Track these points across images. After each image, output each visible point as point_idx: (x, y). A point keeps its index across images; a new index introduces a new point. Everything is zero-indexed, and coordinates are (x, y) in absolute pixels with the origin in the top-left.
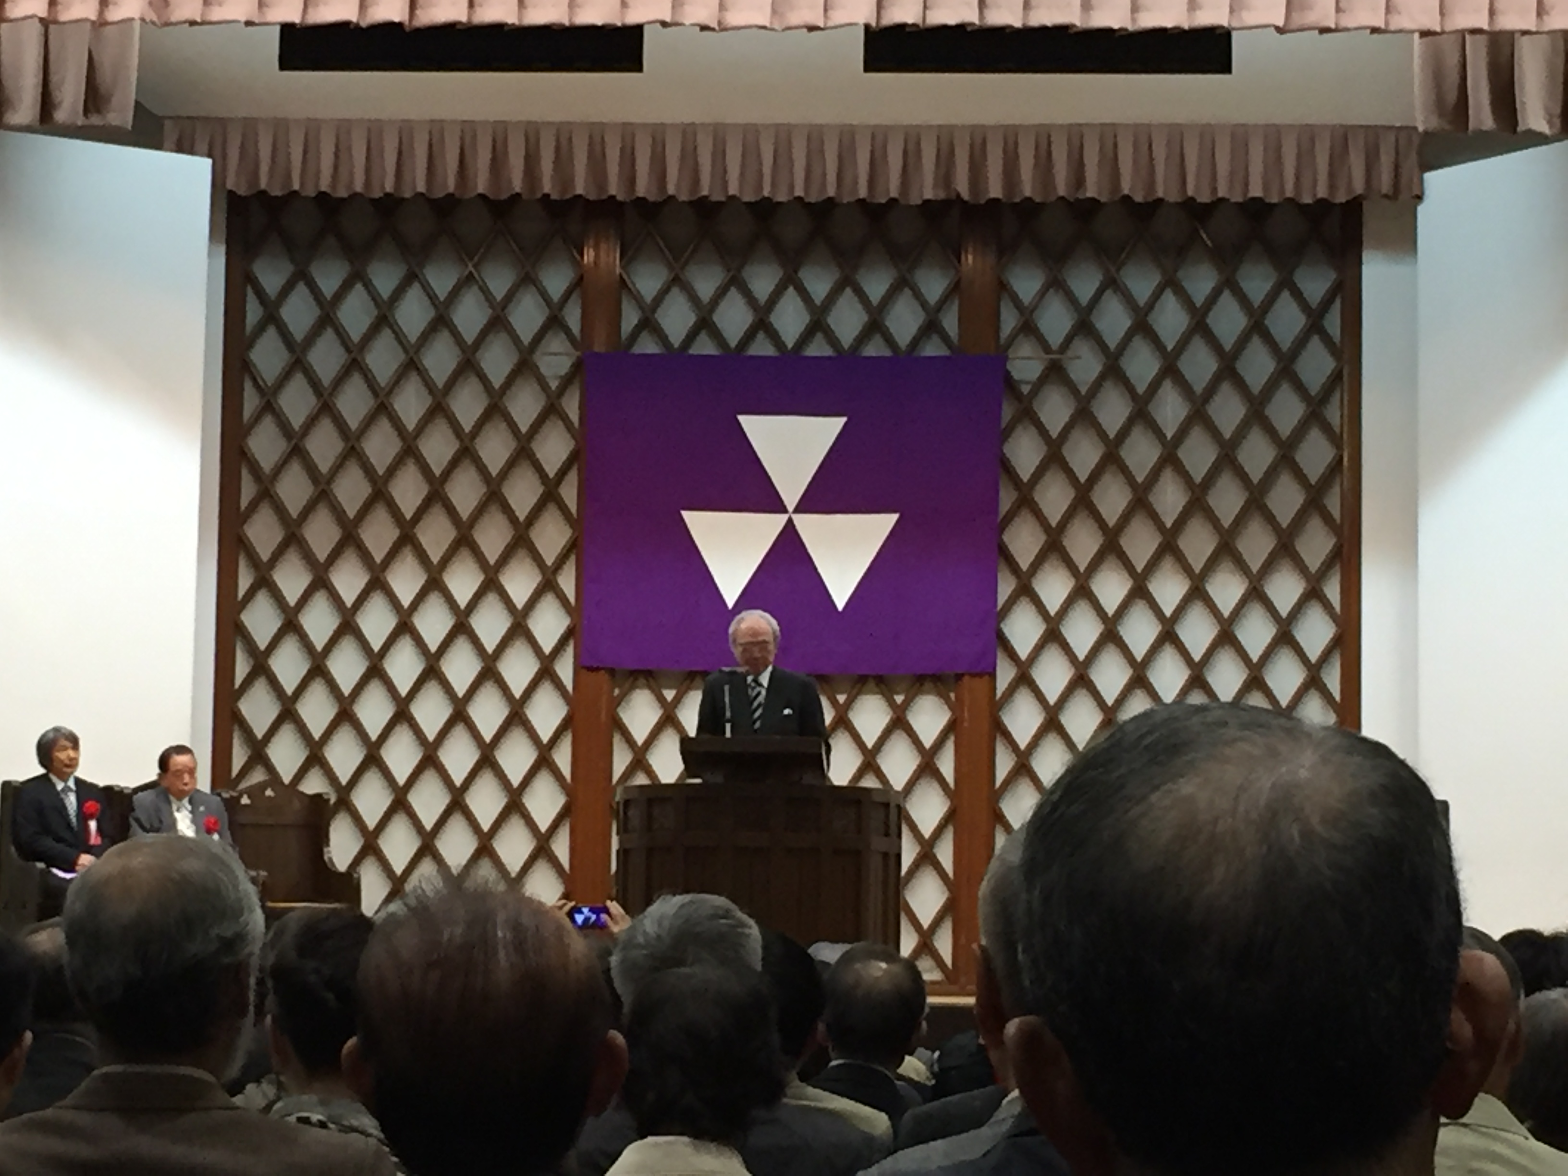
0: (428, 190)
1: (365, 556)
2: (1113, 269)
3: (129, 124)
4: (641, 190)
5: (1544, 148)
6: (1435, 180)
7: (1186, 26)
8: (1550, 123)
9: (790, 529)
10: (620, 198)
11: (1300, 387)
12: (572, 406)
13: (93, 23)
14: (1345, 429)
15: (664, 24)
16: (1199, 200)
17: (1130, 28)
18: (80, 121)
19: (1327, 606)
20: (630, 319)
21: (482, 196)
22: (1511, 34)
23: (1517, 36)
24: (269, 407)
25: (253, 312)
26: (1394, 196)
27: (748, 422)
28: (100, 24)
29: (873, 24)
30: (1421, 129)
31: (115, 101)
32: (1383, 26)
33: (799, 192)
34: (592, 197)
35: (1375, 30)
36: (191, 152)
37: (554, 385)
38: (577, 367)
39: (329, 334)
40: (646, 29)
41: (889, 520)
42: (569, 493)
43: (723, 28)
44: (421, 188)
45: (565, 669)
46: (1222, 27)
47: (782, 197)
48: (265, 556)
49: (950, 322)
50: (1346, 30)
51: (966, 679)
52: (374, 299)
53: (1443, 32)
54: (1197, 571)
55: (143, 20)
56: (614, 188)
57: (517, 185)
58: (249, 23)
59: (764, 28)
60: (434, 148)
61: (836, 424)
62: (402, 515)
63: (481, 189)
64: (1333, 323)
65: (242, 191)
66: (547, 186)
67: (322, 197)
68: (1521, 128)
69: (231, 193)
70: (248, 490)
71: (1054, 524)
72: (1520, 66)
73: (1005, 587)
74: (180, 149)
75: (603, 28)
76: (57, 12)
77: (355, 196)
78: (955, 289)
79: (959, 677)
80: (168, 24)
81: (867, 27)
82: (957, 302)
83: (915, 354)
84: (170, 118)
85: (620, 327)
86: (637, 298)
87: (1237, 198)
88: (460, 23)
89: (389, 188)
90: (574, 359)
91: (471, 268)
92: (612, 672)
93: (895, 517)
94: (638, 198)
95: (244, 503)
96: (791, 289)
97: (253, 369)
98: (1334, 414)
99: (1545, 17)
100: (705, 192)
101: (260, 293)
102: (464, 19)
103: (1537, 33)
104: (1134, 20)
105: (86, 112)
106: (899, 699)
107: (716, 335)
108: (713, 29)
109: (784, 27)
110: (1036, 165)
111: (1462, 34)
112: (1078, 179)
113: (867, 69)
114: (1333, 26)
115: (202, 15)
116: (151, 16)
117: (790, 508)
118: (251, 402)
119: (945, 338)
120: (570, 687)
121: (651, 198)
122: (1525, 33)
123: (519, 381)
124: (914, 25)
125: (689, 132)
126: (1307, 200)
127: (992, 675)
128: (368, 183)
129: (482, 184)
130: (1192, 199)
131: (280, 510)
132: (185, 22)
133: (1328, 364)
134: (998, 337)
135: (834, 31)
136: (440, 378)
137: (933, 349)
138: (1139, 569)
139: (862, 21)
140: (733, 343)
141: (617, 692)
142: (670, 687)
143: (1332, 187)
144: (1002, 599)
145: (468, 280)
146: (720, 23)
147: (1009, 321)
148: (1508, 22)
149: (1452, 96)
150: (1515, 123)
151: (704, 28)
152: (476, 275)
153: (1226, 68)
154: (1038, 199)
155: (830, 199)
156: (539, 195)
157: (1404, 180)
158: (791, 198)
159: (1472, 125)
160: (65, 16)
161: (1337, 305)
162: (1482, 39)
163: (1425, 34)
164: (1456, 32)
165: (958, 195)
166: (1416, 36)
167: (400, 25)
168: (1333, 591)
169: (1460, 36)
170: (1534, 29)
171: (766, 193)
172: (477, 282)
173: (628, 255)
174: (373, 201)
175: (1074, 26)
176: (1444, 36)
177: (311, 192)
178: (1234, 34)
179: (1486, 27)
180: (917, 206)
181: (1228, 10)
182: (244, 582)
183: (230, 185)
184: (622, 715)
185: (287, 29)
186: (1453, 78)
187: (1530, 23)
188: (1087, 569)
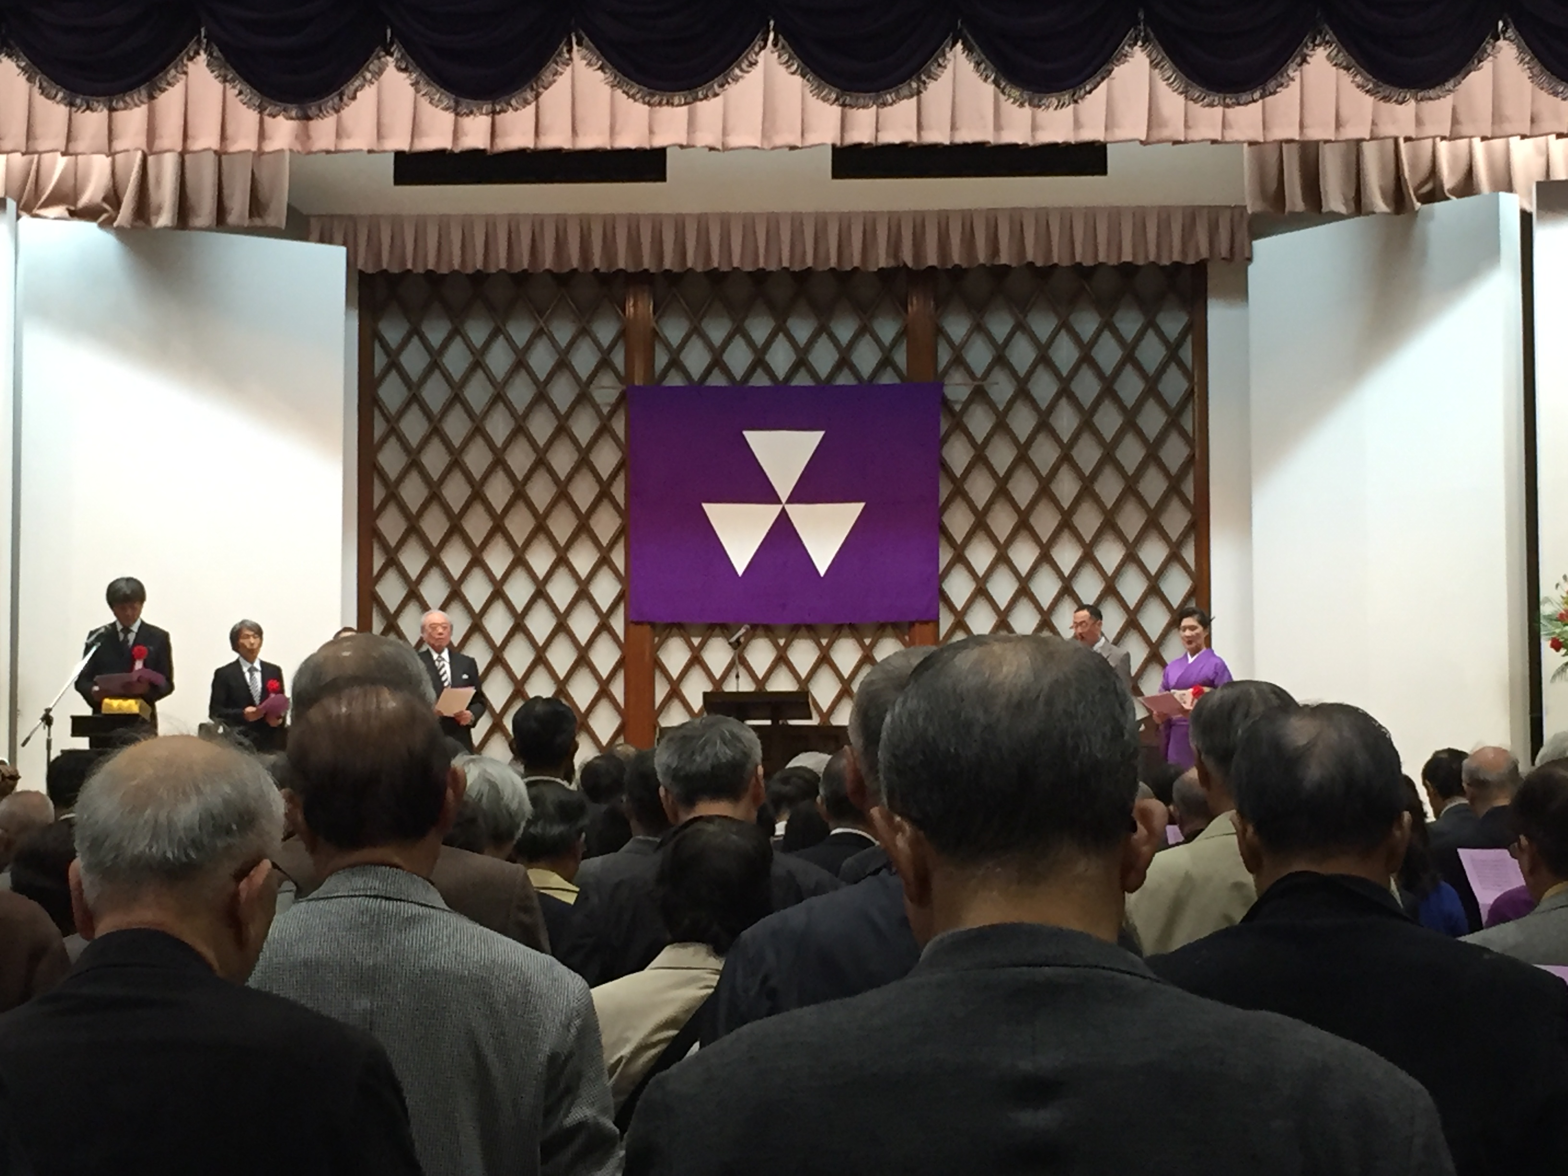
0: (508, 266)
1: (467, 541)
2: (1021, 316)
3: (283, 225)
4: (667, 265)
5: (1341, 222)
6: (1261, 246)
7: (1073, 142)
8: (1346, 204)
9: (783, 513)
10: (652, 271)
11: (1162, 402)
12: (619, 426)
13: (254, 153)
14: (1197, 433)
15: (682, 147)
16: (1084, 264)
17: (1031, 143)
18: (246, 223)
19: (1185, 566)
20: (661, 359)
21: (548, 271)
22: (1317, 143)
23: (1321, 144)
24: (393, 430)
25: (380, 361)
26: (1230, 259)
27: (751, 436)
28: (260, 153)
29: (838, 143)
30: (1250, 211)
31: (273, 206)
32: (1220, 139)
33: (786, 264)
34: (631, 270)
35: (1214, 142)
36: (331, 242)
37: (606, 410)
38: (622, 398)
39: (437, 375)
40: (668, 150)
41: (856, 508)
42: (619, 491)
43: (726, 148)
44: (503, 265)
45: (618, 623)
46: (1099, 141)
47: (773, 267)
48: (393, 543)
49: (901, 358)
50: (1193, 141)
51: (917, 625)
52: (471, 350)
53: (1265, 142)
54: (1088, 541)
55: (291, 150)
56: (648, 263)
57: (575, 263)
58: (370, 152)
59: (755, 148)
60: (513, 235)
61: (817, 436)
62: (494, 510)
63: (547, 266)
64: (1187, 353)
65: (370, 270)
66: (597, 262)
67: (429, 273)
68: (1324, 210)
69: (361, 273)
70: (379, 494)
71: (980, 508)
72: (1324, 167)
73: (945, 556)
74: (322, 240)
75: (636, 150)
76: (226, 146)
77: (454, 273)
78: (903, 333)
79: (912, 624)
80: (310, 153)
81: (834, 146)
82: (905, 341)
83: (874, 382)
84: (315, 216)
85: (653, 366)
86: (667, 345)
87: (1113, 262)
88: (529, 148)
89: (479, 266)
90: (620, 390)
91: (542, 323)
92: (653, 625)
93: (861, 505)
94: (666, 271)
95: (376, 503)
96: (781, 335)
97: (380, 403)
98: (1188, 422)
99: (1341, 129)
100: (716, 265)
101: (384, 346)
102: (531, 145)
103: (1336, 141)
104: (1033, 137)
105: (251, 215)
106: (867, 641)
107: (726, 371)
108: (718, 150)
109: (771, 146)
110: (962, 240)
111: (1281, 142)
112: (994, 249)
113: (835, 176)
114: (1183, 139)
115: (336, 146)
116: (298, 147)
117: (784, 500)
118: (379, 428)
119: (896, 369)
120: (622, 637)
121: (676, 270)
122: (1326, 142)
123: (579, 409)
124: (869, 144)
125: (702, 221)
126: (1165, 262)
127: (936, 622)
128: (463, 262)
129: (548, 262)
130: (1080, 264)
131: (403, 508)
132: (322, 151)
133: (1184, 385)
134: (936, 370)
135: (808, 149)
136: (520, 407)
137: (888, 378)
138: (1045, 541)
139: (829, 141)
140: (738, 377)
141: (657, 639)
142: (696, 636)
143: (1184, 252)
144: (942, 565)
145: (539, 333)
146: (723, 144)
147: (944, 356)
148: (1314, 134)
149: (1273, 186)
150: (1321, 207)
151: (712, 149)
152: (545, 329)
153: (1103, 171)
154: (964, 266)
155: (809, 268)
156: (591, 269)
157: (1237, 245)
158: (779, 269)
159: (1287, 209)
160: (233, 148)
161: (1189, 338)
162: (1295, 147)
163: (1251, 143)
164: (1275, 141)
165: (905, 265)
166: (1246, 145)
167: (483, 151)
168: (1189, 554)
169: (1276, 146)
170: (1333, 139)
171: (761, 265)
172: (545, 333)
173: (659, 310)
174: (467, 275)
175: (989, 143)
176: (1267, 146)
177: (421, 270)
178: (1108, 146)
179: (1297, 138)
180: (875, 273)
181: (1103, 129)
182: (378, 561)
183: (360, 267)
184: (661, 657)
185: (399, 155)
186: (1273, 172)
187: (1330, 135)
188: (1005, 541)
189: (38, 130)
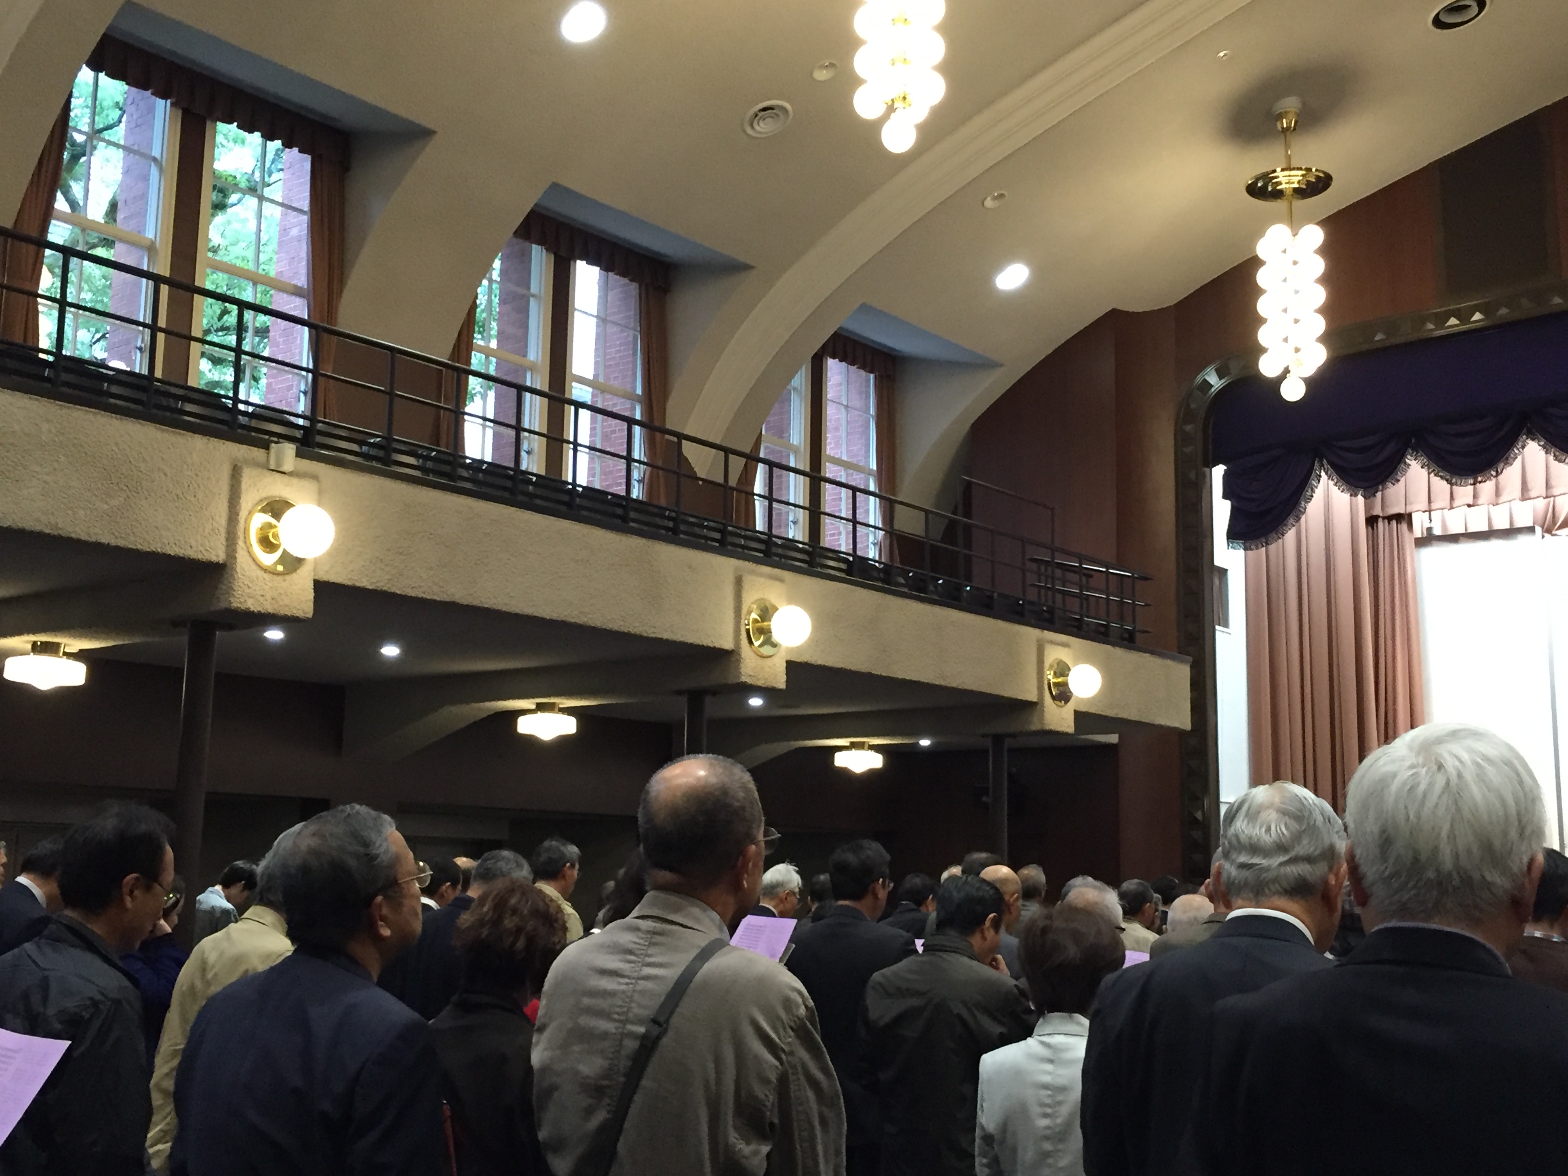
189: (1553, 482)
